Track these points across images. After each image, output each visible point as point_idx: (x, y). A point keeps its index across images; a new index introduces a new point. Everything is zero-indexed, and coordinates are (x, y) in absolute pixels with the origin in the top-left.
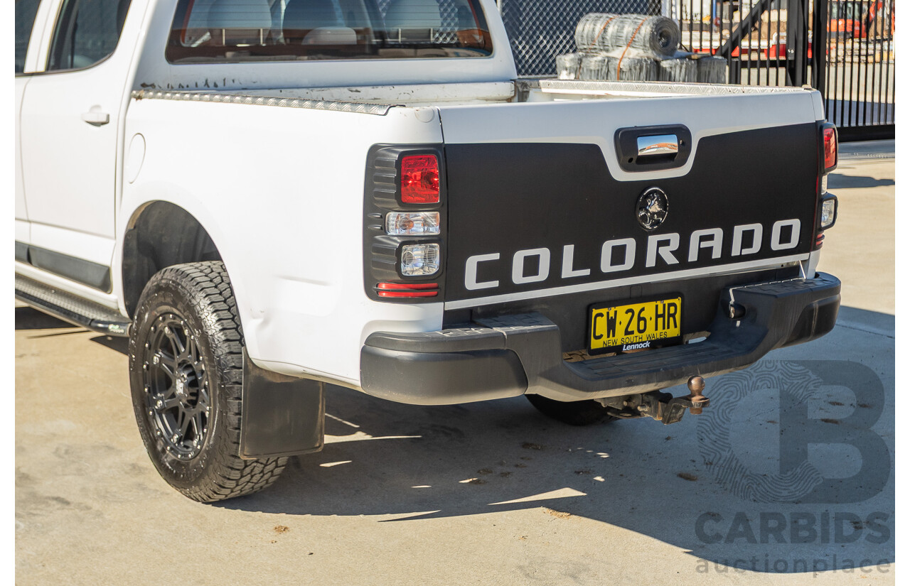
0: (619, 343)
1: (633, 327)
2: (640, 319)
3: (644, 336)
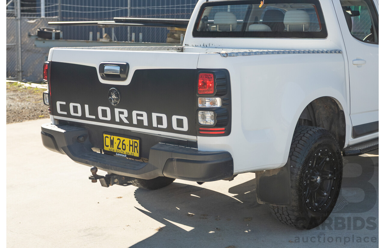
0: (115, 151)
1: (120, 146)
2: (123, 144)
3: (125, 152)
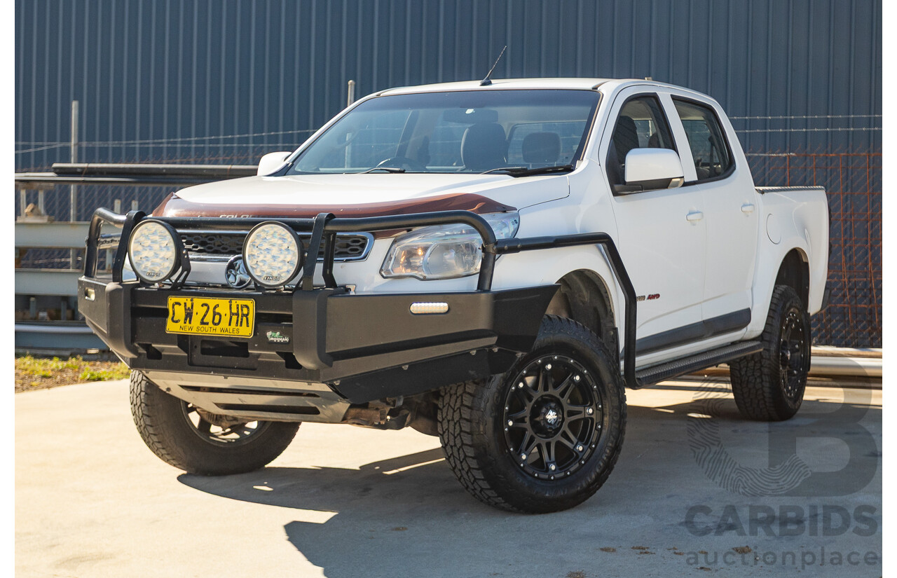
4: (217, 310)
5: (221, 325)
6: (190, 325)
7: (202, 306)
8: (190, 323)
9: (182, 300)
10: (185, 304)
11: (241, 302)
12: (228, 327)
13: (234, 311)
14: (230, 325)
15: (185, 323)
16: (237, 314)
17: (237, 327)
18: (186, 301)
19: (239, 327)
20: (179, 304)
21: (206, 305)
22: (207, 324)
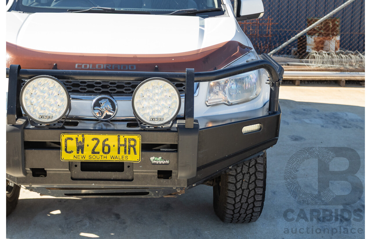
4: (106, 143)
5: (111, 154)
6: (82, 155)
7: (93, 140)
8: (82, 152)
9: (74, 136)
10: (77, 139)
11: (128, 137)
12: (118, 155)
13: (122, 142)
14: (119, 153)
15: (78, 153)
16: (125, 145)
17: (125, 155)
18: (77, 137)
19: (127, 155)
20: (72, 139)
21: (96, 139)
22: (98, 153)
